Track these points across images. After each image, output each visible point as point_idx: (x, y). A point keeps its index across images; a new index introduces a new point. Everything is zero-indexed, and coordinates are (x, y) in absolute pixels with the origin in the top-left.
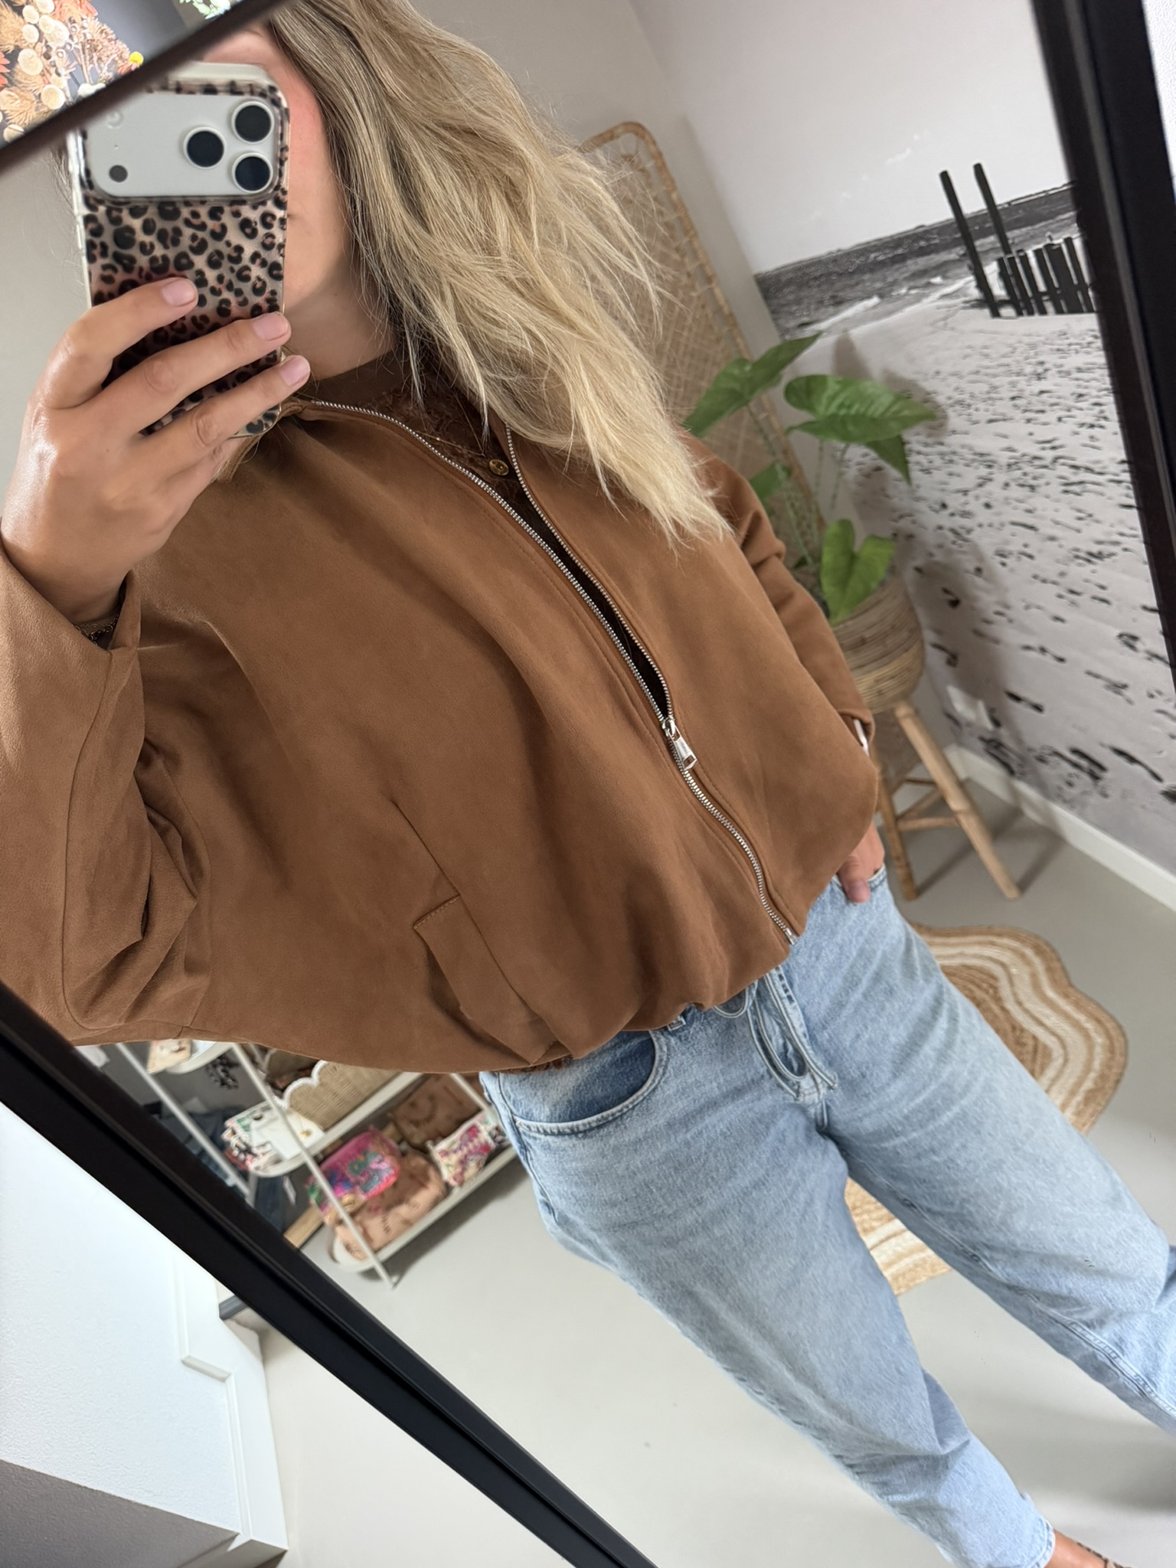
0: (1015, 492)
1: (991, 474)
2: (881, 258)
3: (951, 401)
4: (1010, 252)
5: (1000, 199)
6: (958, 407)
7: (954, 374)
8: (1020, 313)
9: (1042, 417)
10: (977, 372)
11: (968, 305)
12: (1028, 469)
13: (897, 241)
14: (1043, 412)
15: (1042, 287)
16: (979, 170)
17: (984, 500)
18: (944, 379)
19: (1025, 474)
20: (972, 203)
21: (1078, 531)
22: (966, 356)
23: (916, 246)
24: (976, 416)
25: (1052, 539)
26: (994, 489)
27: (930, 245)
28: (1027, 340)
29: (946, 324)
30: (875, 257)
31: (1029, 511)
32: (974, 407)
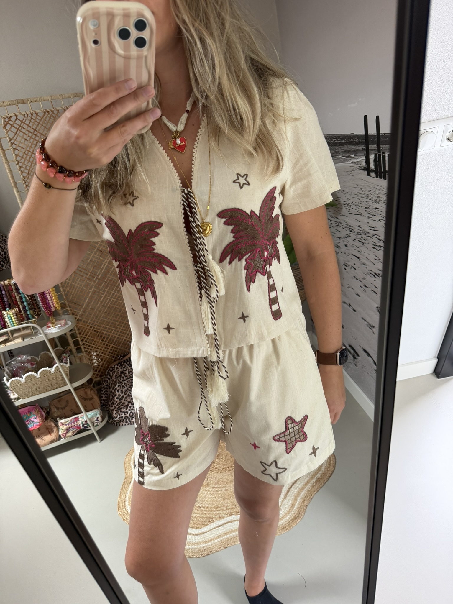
0: (357, 243)
1: (351, 234)
3: (344, 203)
4: (380, 153)
5: (382, 132)
6: (347, 206)
7: (349, 193)
8: (377, 177)
9: (374, 218)
10: (357, 195)
11: (361, 168)
12: (363, 236)
14: (375, 216)
15: (387, 169)
16: (378, 118)
17: (346, 243)
19: (362, 237)
20: (372, 130)
21: (374, 264)
22: (355, 187)
24: (351, 211)
25: (364, 264)
26: (350, 240)
28: (377, 187)
29: (351, 173)
31: (359, 251)
32: (352, 207)
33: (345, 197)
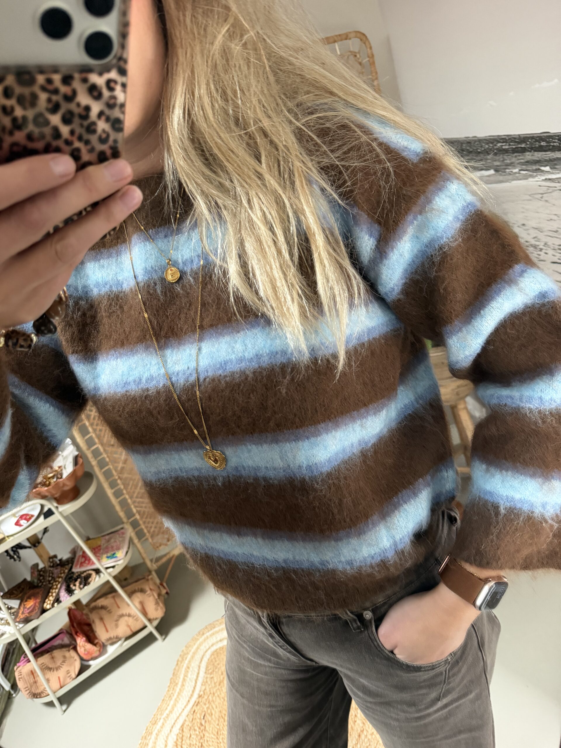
2: (507, 147)
3: (527, 244)
7: (536, 229)
13: (523, 139)
18: (528, 230)
22: (551, 220)
23: (537, 144)
24: (543, 256)
27: (551, 145)
29: (542, 198)
30: (502, 146)
32: (544, 251)
33: (529, 234)
